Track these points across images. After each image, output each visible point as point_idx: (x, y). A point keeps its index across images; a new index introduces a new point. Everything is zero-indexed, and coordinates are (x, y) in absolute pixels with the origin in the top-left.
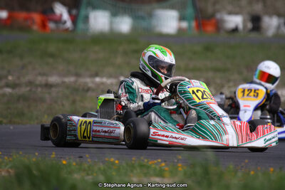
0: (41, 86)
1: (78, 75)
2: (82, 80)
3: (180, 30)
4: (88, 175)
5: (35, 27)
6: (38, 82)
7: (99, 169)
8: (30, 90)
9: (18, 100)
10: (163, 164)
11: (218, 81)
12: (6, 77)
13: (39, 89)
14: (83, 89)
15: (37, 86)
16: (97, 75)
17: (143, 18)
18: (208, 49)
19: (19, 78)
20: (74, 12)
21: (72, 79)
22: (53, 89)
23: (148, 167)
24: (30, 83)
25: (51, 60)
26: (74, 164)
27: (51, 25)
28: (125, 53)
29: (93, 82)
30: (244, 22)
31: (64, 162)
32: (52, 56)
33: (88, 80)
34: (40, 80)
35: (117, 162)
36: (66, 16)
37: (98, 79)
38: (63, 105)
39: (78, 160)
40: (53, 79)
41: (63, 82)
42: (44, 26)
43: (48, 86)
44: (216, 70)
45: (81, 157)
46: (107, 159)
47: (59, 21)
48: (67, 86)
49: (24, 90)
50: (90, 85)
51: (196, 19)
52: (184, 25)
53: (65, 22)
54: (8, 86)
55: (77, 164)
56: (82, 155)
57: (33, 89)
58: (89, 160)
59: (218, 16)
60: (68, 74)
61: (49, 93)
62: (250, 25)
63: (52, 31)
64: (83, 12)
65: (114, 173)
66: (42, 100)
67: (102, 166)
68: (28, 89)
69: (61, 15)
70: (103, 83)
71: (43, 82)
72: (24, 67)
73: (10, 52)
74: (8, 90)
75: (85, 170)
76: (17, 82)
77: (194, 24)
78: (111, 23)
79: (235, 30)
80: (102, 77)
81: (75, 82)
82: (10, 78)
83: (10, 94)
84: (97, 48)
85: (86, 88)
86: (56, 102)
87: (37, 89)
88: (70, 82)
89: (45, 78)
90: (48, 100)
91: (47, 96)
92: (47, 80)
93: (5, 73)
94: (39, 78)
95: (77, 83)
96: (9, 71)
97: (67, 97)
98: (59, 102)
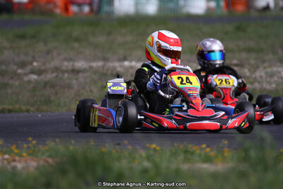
0: (67, 71)
1: (105, 59)
2: (110, 65)
3: (209, 9)
4: (129, 162)
5: (58, 11)
6: (64, 68)
7: (141, 156)
8: (57, 77)
9: (45, 87)
10: (208, 150)
11: (252, 62)
12: (31, 64)
13: (66, 75)
14: (112, 74)
15: (64, 72)
16: (125, 59)
18: (239, 29)
19: (44, 64)
21: (100, 64)
22: (80, 74)
23: (192, 153)
24: (56, 69)
25: (76, 45)
26: (114, 151)
27: (74, 8)
29: (121, 66)
32: (77, 40)
33: (117, 64)
34: (67, 65)
35: (158, 148)
37: (126, 63)
38: (91, 91)
40: (80, 64)
41: (91, 67)
42: (66, 9)
43: (76, 72)
44: (249, 50)
45: (119, 144)
46: (147, 146)
48: (96, 71)
49: (49, 76)
50: (119, 69)
52: (213, 4)
54: (33, 72)
55: (117, 152)
56: (119, 142)
57: (60, 76)
58: (129, 147)
60: (95, 59)
61: (77, 79)
62: (281, 3)
63: (75, 14)
66: (69, 87)
68: (54, 75)
70: (132, 67)
71: (70, 68)
72: (48, 52)
73: (34, 37)
74: (34, 77)
75: (125, 157)
76: (43, 68)
79: (267, 8)
80: (131, 61)
81: (103, 66)
82: (35, 64)
83: (36, 80)
84: (123, 31)
85: (114, 72)
86: (83, 88)
87: (64, 75)
88: (98, 67)
89: (71, 63)
90: (76, 87)
91: (74, 82)
92: (73, 66)
93: (30, 59)
94: (66, 63)
95: (105, 68)
96: (33, 57)
97: (95, 83)
98: (87, 88)
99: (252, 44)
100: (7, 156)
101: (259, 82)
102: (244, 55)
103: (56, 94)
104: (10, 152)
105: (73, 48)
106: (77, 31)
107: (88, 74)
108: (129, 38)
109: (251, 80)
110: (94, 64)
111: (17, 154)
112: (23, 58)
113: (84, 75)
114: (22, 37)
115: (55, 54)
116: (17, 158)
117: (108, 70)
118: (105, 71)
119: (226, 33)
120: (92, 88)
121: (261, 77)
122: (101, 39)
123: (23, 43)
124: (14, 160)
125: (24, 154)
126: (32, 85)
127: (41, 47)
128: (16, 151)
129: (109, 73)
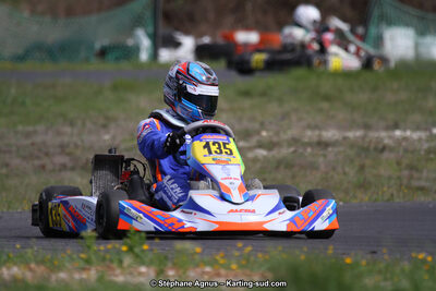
0: (310, 144)
1: (367, 127)
2: (373, 135)
4: (386, 279)
6: (306, 140)
7: (403, 271)
8: (295, 152)
9: (277, 167)
12: (258, 133)
13: (309, 150)
14: (376, 149)
15: (305, 145)
16: (396, 126)
19: (277, 134)
20: (360, 30)
21: (359, 133)
22: (330, 149)
24: (295, 141)
25: (325, 105)
26: (364, 262)
29: (390, 137)
31: (348, 261)
32: (327, 98)
33: (383, 134)
34: (310, 135)
35: (429, 259)
37: (398, 133)
38: (345, 174)
39: (369, 256)
40: (330, 134)
41: (345, 138)
43: (323, 145)
45: (374, 252)
46: (414, 255)
48: (352, 145)
49: (285, 152)
50: (386, 141)
54: (260, 146)
55: (368, 264)
56: (375, 249)
57: (301, 150)
58: (386, 257)
60: (352, 125)
61: (325, 156)
64: (373, 31)
65: (426, 277)
66: (313, 167)
67: (407, 266)
68: (292, 149)
70: (405, 139)
71: (315, 139)
72: (285, 116)
73: (263, 94)
74: (262, 152)
75: (380, 272)
76: (275, 139)
78: (417, 46)
80: (405, 130)
81: (363, 138)
82: (264, 134)
83: (265, 157)
84: (395, 85)
85: (380, 146)
86: (334, 169)
87: (305, 149)
88: (356, 138)
89: (317, 133)
90: (322, 167)
91: (321, 159)
92: (320, 136)
93: (257, 126)
94: (309, 133)
95: (367, 140)
96: (262, 124)
97: (352, 161)
98: (340, 169)
100: (208, 269)
103: (294, 177)
104: (213, 263)
105: (321, 110)
107: (341, 149)
108: (403, 95)
110: (351, 134)
111: (222, 266)
112: (246, 124)
113: (336, 149)
114: (247, 94)
115: (294, 118)
116: (223, 272)
117: (370, 142)
118: (366, 145)
120: (347, 169)
122: (363, 97)
123: (247, 103)
124: (218, 275)
125: (234, 266)
126: (258, 165)
127: (273, 108)
128: (222, 261)
129: (372, 146)
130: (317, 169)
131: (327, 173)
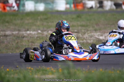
1: (19, 30)
2: (21, 33)
3: (66, 8)
6: (1, 35)
11: (83, 31)
13: (2, 37)
14: (22, 37)
16: (28, 30)
17: (49, 4)
18: (78, 17)
20: (18, 2)
21: (17, 32)
22: (8, 37)
25: (7, 24)
27: (8, 8)
28: (41, 20)
29: (26, 33)
30: (95, 4)
32: (8, 22)
33: (24, 32)
36: (14, 4)
37: (28, 32)
38: (12, 44)
40: (8, 33)
41: (12, 34)
42: (4, 9)
43: (6, 36)
44: (82, 26)
47: (11, 6)
48: (15, 36)
50: (25, 35)
51: (74, 3)
52: (68, 6)
53: (14, 7)
59: (84, 1)
60: (15, 30)
61: (6, 39)
62: (98, 5)
63: (8, 11)
64: (22, 2)
69: (12, 4)
70: (30, 34)
71: (3, 34)
77: (72, 6)
78: (35, 6)
79: (92, 8)
80: (30, 31)
81: (18, 33)
84: (28, 18)
85: (23, 36)
86: (9, 43)
88: (16, 34)
89: (4, 32)
90: (6, 42)
91: (5, 40)
92: (5, 33)
94: (2, 32)
95: (19, 34)
97: (14, 41)
98: (11, 43)
99: (83, 23)
101: (86, 40)
102: (80, 28)
105: (6, 26)
106: (8, 18)
107: (11, 37)
108: (31, 21)
109: (82, 39)
110: (14, 33)
113: (10, 37)
118: (19, 36)
119: (73, 19)
120: (13, 43)
121: (86, 37)
122: (18, 22)
130: (4, 43)
131: (7, 44)
